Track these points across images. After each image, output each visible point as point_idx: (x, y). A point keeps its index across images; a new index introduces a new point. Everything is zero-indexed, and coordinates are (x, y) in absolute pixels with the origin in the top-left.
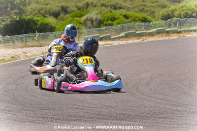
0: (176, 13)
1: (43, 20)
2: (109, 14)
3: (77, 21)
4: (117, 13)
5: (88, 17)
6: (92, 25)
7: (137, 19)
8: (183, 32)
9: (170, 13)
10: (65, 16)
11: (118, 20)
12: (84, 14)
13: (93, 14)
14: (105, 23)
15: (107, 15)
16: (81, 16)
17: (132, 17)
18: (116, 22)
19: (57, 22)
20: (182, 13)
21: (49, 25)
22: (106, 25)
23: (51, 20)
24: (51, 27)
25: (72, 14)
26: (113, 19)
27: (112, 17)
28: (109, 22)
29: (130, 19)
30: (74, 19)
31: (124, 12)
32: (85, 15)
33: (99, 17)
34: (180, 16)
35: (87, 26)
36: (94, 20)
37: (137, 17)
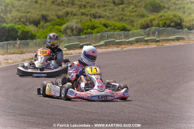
0: (155, 23)
1: (24, 28)
2: (89, 23)
3: (57, 29)
4: (97, 22)
5: (68, 26)
6: (72, 33)
7: (116, 28)
8: (161, 41)
9: (149, 23)
10: (46, 25)
11: (98, 29)
12: (64, 22)
13: (73, 23)
14: (85, 31)
15: (87, 24)
16: (61, 24)
17: (111, 26)
18: (96, 30)
19: (37, 30)
20: (161, 22)
21: (30, 33)
22: (85, 33)
23: (31, 28)
24: (32, 35)
25: (52, 22)
26: (93, 28)
27: (92, 26)
28: (89, 30)
29: (109, 28)
30: (54, 27)
31: (103, 21)
32: (65, 24)
33: (79, 26)
34: (158, 25)
35: (67, 34)
36: (74, 28)
37: (116, 26)
